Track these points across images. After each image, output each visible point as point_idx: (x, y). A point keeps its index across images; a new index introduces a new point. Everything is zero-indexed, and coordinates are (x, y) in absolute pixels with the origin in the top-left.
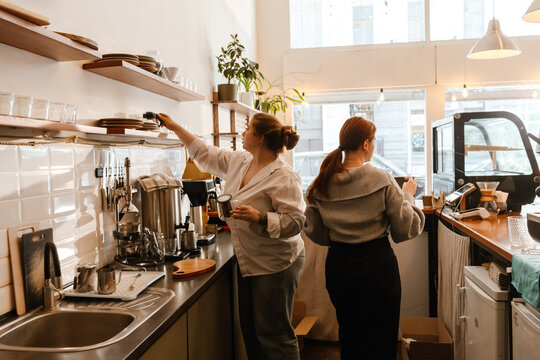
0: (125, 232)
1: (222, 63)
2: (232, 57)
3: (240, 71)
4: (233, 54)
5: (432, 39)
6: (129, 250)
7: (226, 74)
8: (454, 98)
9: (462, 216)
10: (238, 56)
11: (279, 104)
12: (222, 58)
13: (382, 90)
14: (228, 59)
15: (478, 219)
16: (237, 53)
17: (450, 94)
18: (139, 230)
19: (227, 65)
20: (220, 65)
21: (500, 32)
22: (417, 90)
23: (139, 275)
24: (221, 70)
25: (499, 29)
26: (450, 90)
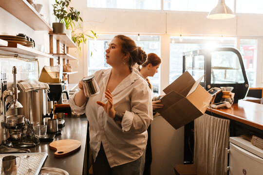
0: (13, 123)
1: (56, 9)
2: (63, 6)
3: (68, 16)
4: (64, 4)
5: (164, 9)
6: (16, 137)
7: (58, 16)
8: (173, 42)
9: (217, 106)
10: (67, 6)
11: (82, 38)
12: (56, 6)
13: (139, 35)
14: (59, 7)
15: (225, 108)
16: (66, 4)
17: (172, 39)
18: (23, 122)
19: (58, 11)
20: (54, 11)
21: (225, 4)
22: (156, 36)
23: (28, 157)
24: (55, 13)
25: (224, 2)
26: (171, 37)
